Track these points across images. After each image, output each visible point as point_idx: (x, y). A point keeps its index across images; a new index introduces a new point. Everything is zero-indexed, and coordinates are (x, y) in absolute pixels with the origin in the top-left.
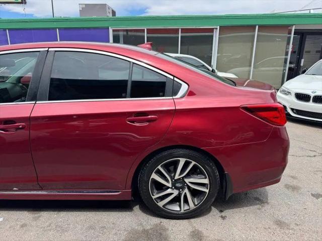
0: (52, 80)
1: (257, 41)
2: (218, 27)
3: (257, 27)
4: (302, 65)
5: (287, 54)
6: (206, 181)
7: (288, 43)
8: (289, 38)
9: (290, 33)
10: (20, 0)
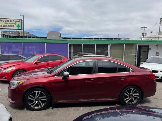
0: (98, 68)
1: (125, 49)
2: (110, 44)
3: (125, 44)
4: (141, 58)
5: (136, 53)
6: (138, 95)
7: (136, 50)
8: (136, 48)
9: (136, 46)
10: (20, 28)
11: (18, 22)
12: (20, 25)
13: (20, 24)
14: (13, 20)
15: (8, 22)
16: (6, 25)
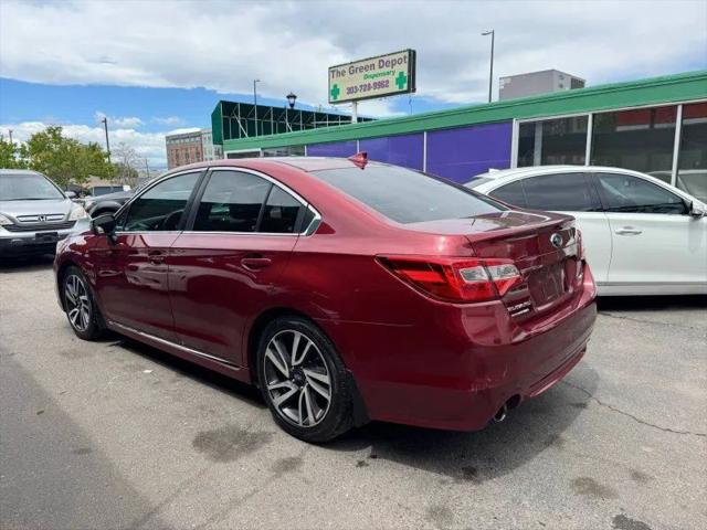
6: (325, 379)
10: (405, 87)
11: (399, 62)
12: (406, 74)
13: (404, 68)
14: (385, 59)
15: (371, 73)
16: (367, 82)
